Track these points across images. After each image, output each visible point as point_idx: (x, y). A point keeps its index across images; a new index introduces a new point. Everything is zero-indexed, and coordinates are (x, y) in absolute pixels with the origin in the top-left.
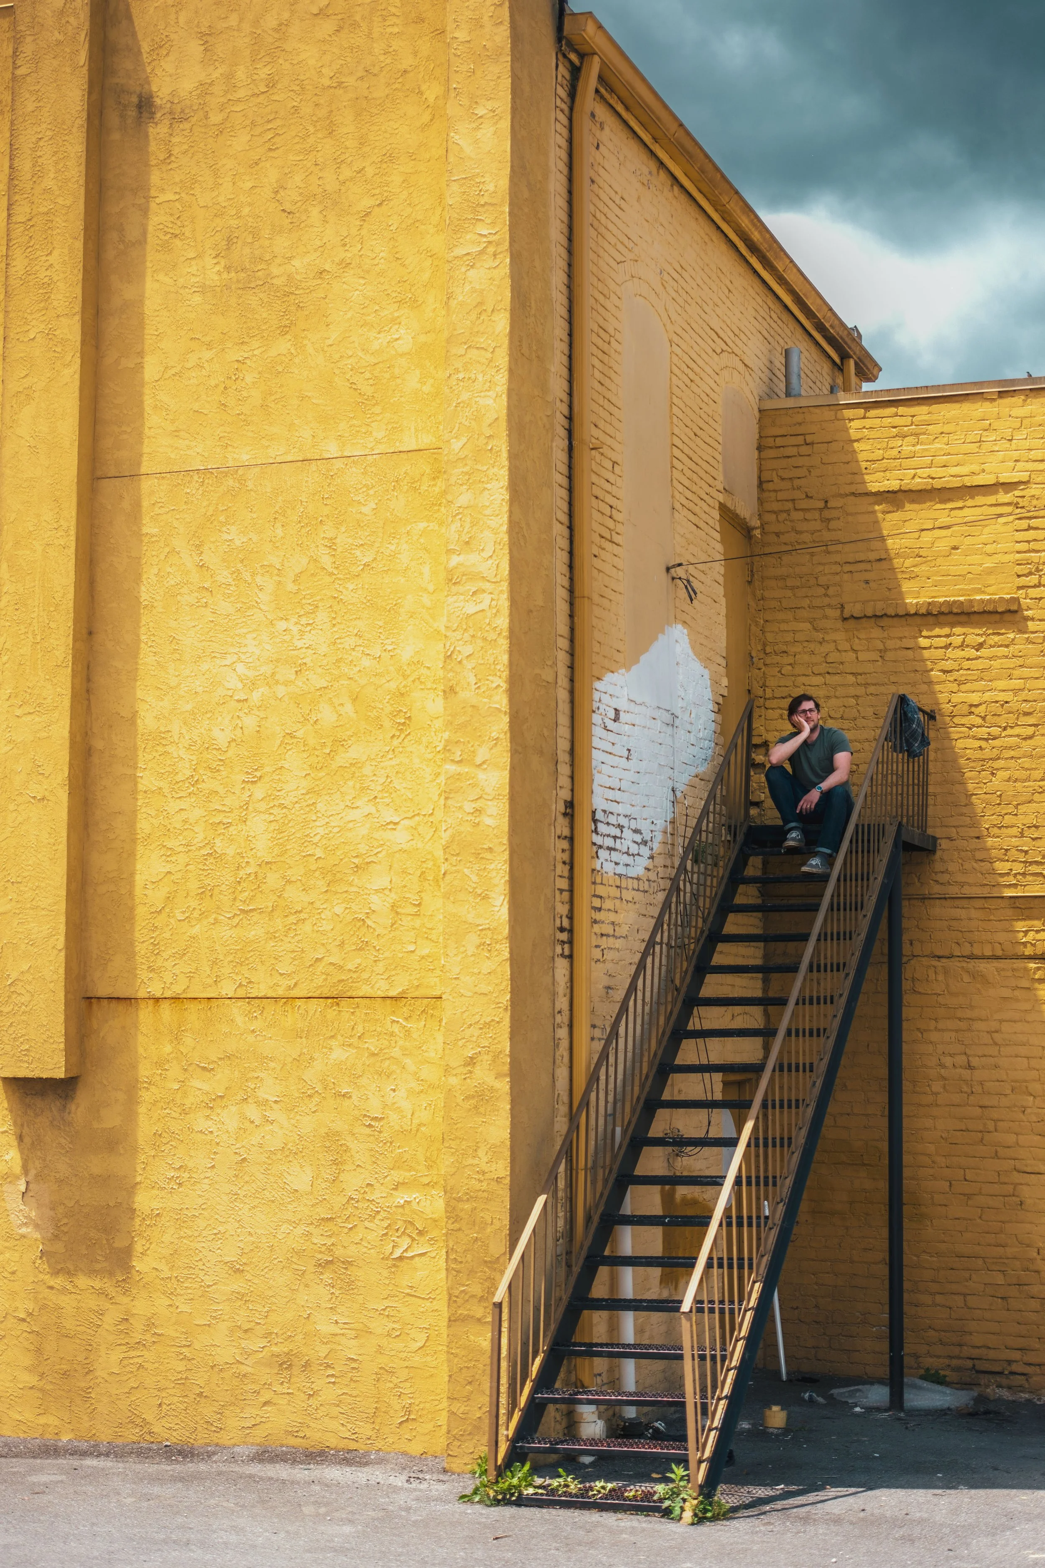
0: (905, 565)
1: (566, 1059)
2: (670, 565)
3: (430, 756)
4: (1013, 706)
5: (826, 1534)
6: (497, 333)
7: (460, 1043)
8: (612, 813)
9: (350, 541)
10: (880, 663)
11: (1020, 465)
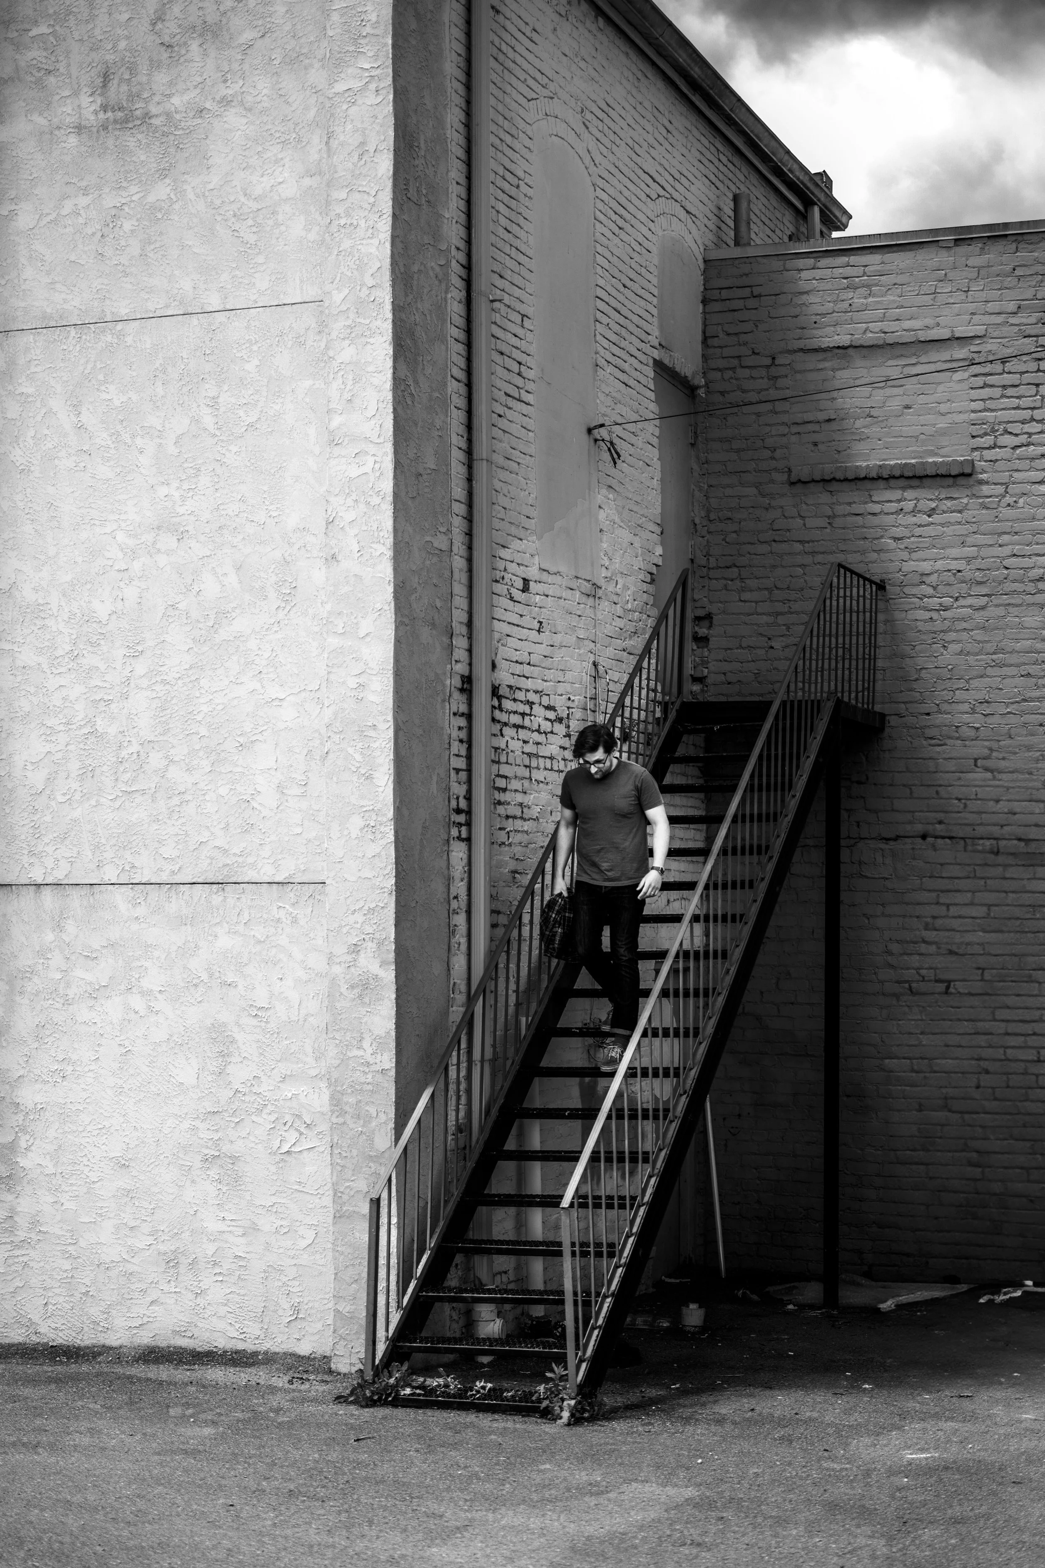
0: (856, 426)
1: (464, 947)
2: (592, 426)
3: (316, 629)
4: (967, 575)
5: (703, 1435)
6: (380, 175)
7: (345, 930)
8: (520, 689)
9: (233, 400)
10: (828, 530)
11: (976, 318)
